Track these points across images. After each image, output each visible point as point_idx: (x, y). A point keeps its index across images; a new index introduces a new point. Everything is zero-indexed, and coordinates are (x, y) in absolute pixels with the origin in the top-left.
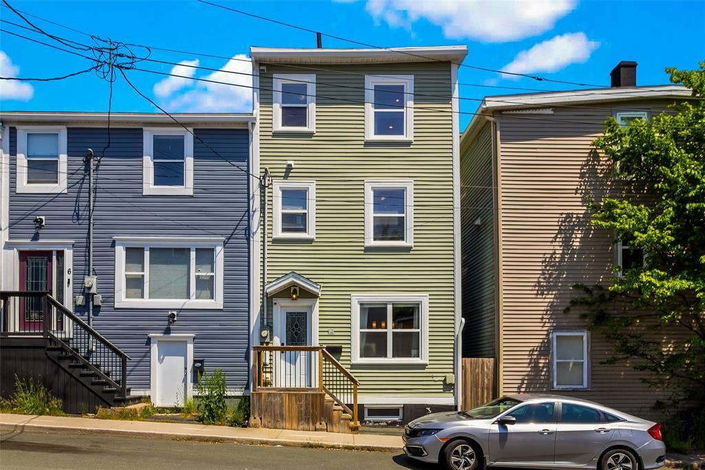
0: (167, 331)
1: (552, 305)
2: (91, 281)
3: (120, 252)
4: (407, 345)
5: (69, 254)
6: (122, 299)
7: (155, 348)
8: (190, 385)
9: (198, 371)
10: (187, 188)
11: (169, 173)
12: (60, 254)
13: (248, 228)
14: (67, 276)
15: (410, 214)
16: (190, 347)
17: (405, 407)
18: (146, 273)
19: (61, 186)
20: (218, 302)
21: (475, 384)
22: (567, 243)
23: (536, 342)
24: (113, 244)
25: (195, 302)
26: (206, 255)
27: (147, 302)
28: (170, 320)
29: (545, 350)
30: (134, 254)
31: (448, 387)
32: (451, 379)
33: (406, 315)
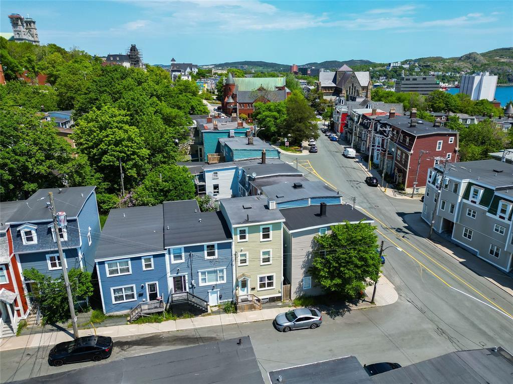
0: (213, 290)
1: (304, 271)
2: (193, 282)
3: (200, 274)
4: (270, 284)
5: (186, 276)
6: (201, 284)
7: (209, 294)
8: (219, 300)
9: (220, 298)
10: (216, 256)
11: (211, 254)
12: (184, 276)
13: (232, 264)
14: (186, 281)
15: (271, 256)
16: (218, 292)
17: (270, 298)
18: (207, 277)
19: (183, 261)
20: (225, 281)
21: (286, 291)
22: (308, 257)
23: (300, 280)
24: (198, 272)
25: (219, 282)
26: (222, 271)
27: (208, 284)
28: (213, 287)
29: (302, 281)
30: (204, 273)
31: (279, 292)
32: (280, 290)
33: (270, 278)
